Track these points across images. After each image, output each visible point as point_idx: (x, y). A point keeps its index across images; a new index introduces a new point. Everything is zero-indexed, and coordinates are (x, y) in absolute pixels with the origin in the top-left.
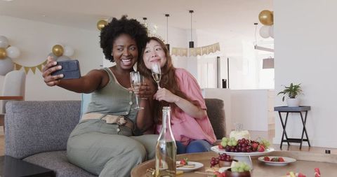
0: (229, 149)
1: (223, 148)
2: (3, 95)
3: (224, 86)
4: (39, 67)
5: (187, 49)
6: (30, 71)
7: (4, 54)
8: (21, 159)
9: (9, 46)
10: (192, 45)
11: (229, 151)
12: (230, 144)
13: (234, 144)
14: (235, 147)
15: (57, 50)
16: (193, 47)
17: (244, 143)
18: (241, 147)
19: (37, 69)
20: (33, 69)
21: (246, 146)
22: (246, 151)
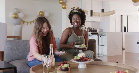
0: (77, 60)
1: (75, 60)
2: (13, 36)
3: (125, 31)
4: (33, 22)
5: (100, 13)
6: (29, 23)
7: (17, 16)
8: (8, 62)
9: (19, 12)
10: (103, 11)
11: (77, 61)
12: (77, 58)
13: (79, 58)
14: (79, 60)
15: (41, 13)
16: (103, 12)
17: (82, 58)
18: (81, 59)
19: (32, 23)
20: (31, 23)
21: (83, 59)
22: (83, 61)
